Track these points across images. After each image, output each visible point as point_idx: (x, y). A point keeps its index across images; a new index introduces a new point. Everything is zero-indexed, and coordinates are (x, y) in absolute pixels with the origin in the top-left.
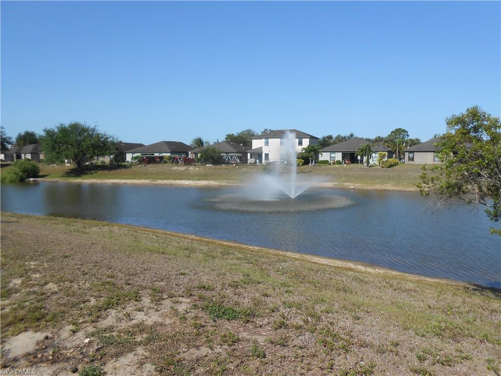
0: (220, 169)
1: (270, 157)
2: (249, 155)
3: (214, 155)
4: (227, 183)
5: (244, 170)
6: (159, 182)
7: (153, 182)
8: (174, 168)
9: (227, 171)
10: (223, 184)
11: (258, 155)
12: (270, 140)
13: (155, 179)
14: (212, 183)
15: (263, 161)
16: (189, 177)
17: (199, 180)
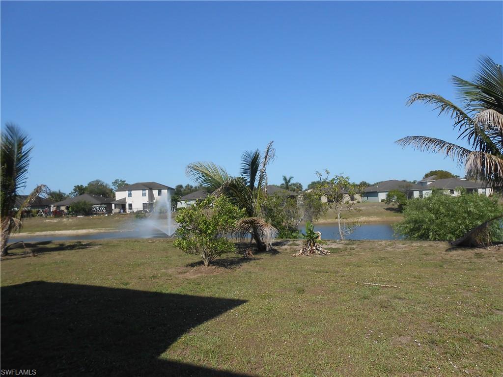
0: (93, 219)
1: (133, 207)
2: (113, 205)
3: (85, 207)
4: (105, 230)
5: (117, 218)
6: (38, 233)
7: (32, 234)
8: (47, 221)
9: (101, 220)
10: (102, 231)
11: (122, 205)
12: (133, 192)
13: (32, 231)
14: (91, 231)
15: (128, 211)
16: (66, 227)
17: (78, 229)
